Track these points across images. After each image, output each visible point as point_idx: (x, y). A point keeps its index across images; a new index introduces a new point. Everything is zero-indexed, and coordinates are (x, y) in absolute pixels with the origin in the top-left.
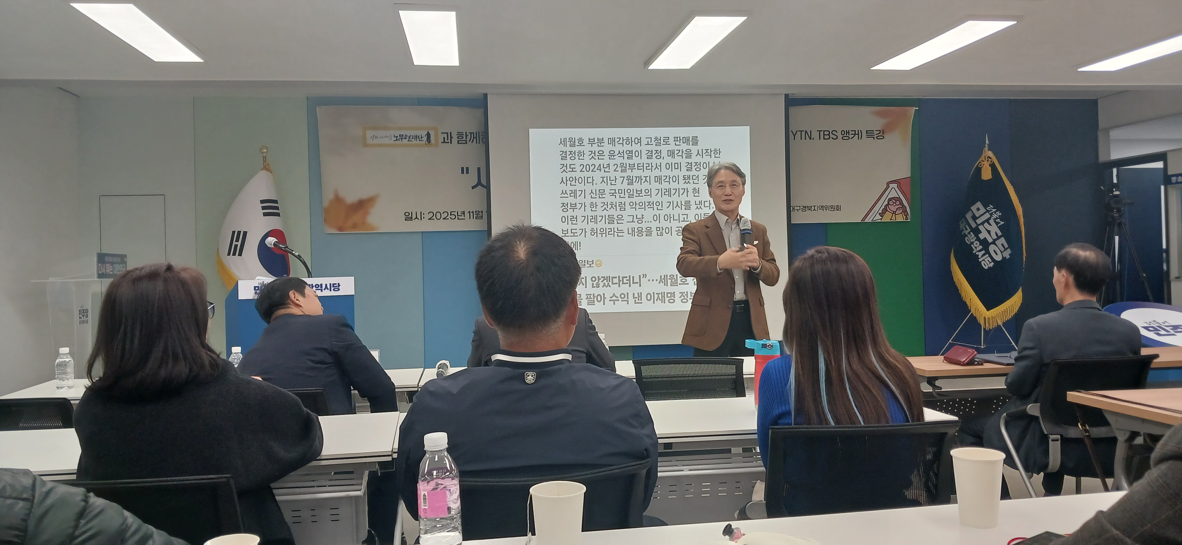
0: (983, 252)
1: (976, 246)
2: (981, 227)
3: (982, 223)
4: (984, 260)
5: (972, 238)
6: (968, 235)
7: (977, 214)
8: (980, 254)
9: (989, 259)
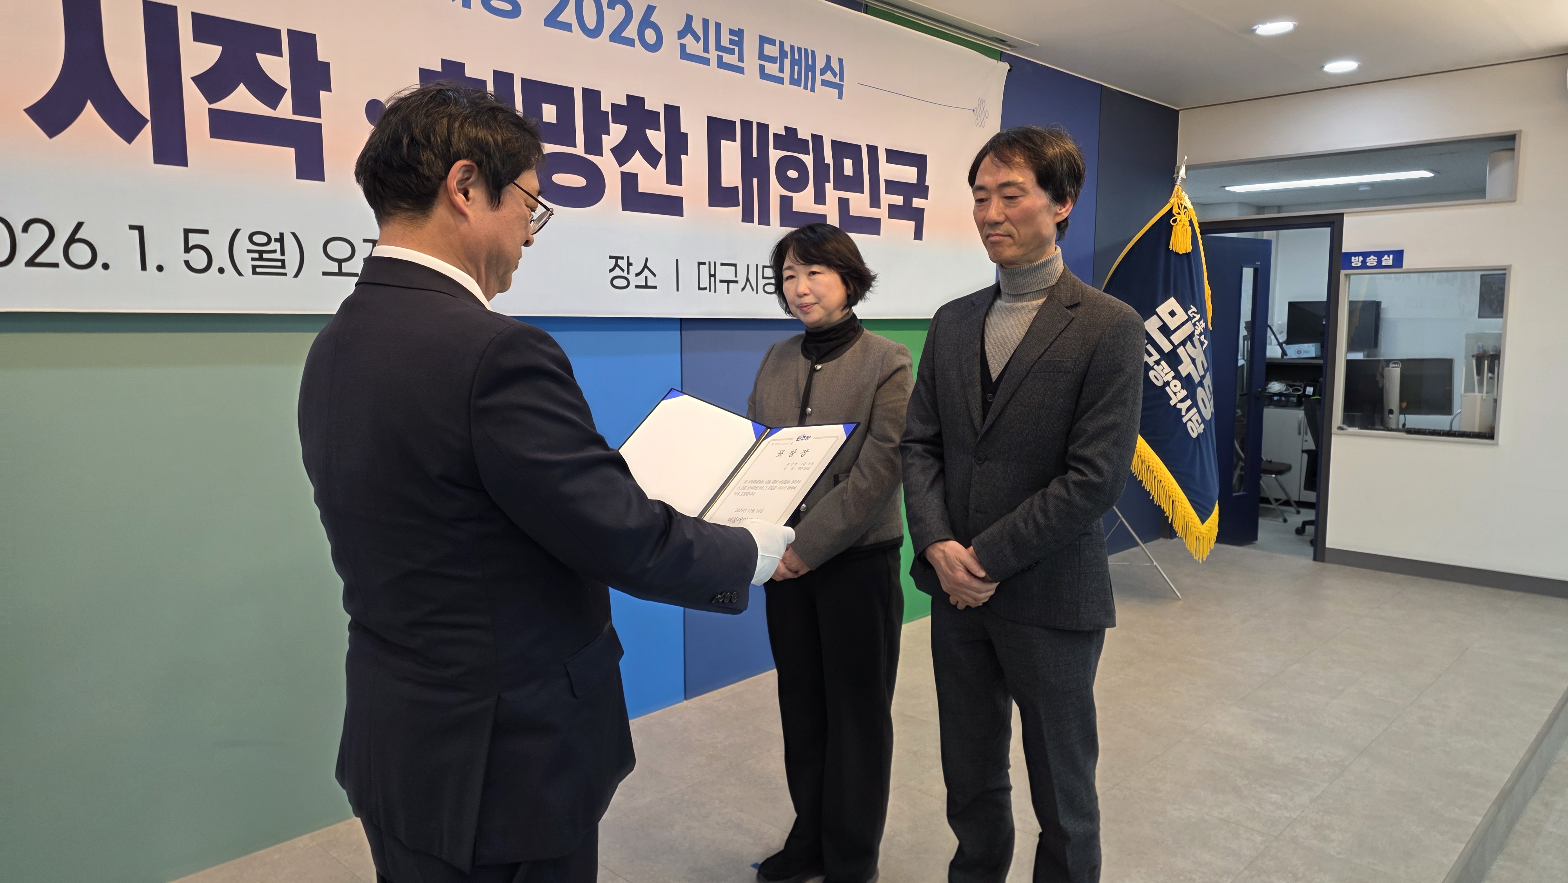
0: (1189, 402)
1: (1175, 390)
2: (1181, 350)
3: (1183, 343)
4: (1190, 420)
5: (1166, 374)
6: (1156, 367)
7: (1172, 323)
8: (1184, 406)
9: (1197, 416)
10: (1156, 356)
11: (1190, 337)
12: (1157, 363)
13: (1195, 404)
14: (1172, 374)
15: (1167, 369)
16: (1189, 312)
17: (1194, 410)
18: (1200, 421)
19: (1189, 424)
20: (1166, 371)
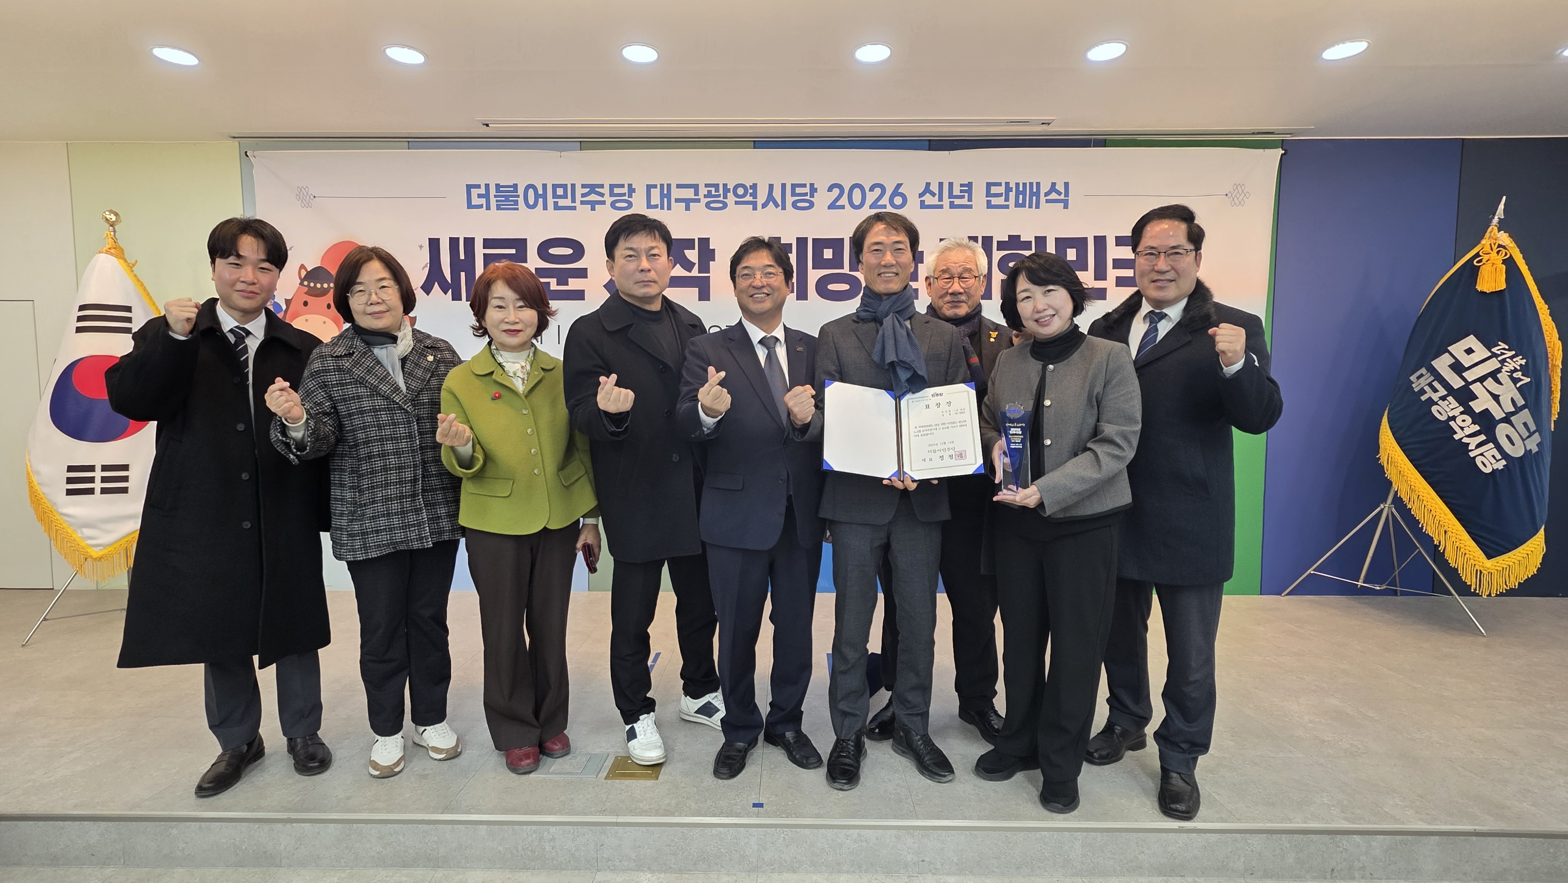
0: (1483, 437)
1: (1462, 424)
2: (1476, 388)
3: (1481, 380)
4: (1482, 454)
5: (1452, 409)
6: (1440, 402)
7: (1466, 361)
8: (1473, 442)
9: (1495, 452)
10: (1443, 392)
11: (1494, 375)
12: (1443, 398)
13: (1492, 438)
14: (1461, 409)
15: (1455, 404)
16: (1494, 350)
17: (1491, 445)
18: (1499, 457)
19: (1478, 461)
20: (1451, 406)
